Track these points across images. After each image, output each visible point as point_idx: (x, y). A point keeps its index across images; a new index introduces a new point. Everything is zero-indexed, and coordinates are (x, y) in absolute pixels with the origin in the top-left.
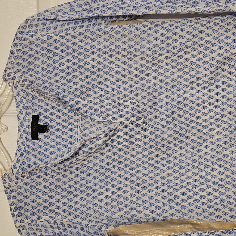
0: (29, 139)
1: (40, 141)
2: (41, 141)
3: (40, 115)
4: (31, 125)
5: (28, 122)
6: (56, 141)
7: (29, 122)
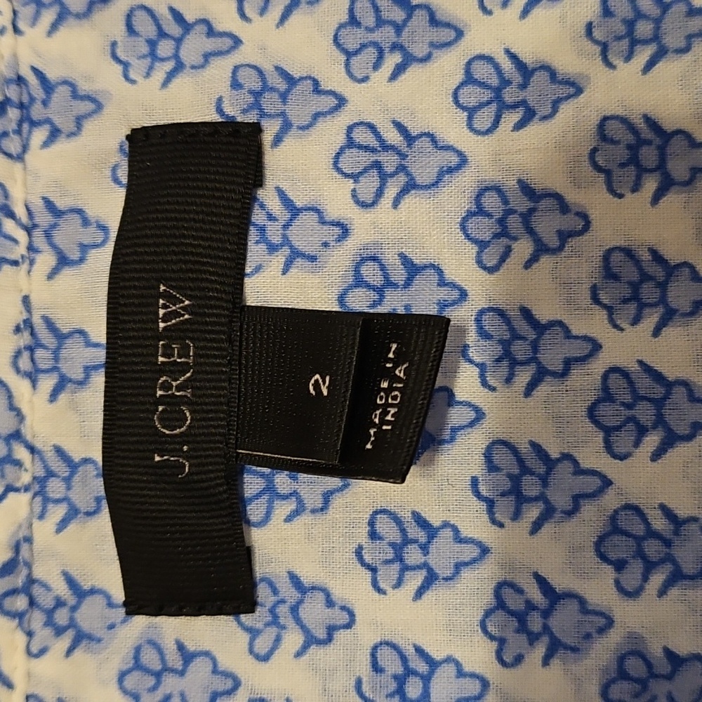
0: (80, 593)
1: (293, 639)
2: (310, 641)
3: (270, 130)
4: (99, 332)
5: (46, 260)
6: (614, 638)
7: (63, 261)
